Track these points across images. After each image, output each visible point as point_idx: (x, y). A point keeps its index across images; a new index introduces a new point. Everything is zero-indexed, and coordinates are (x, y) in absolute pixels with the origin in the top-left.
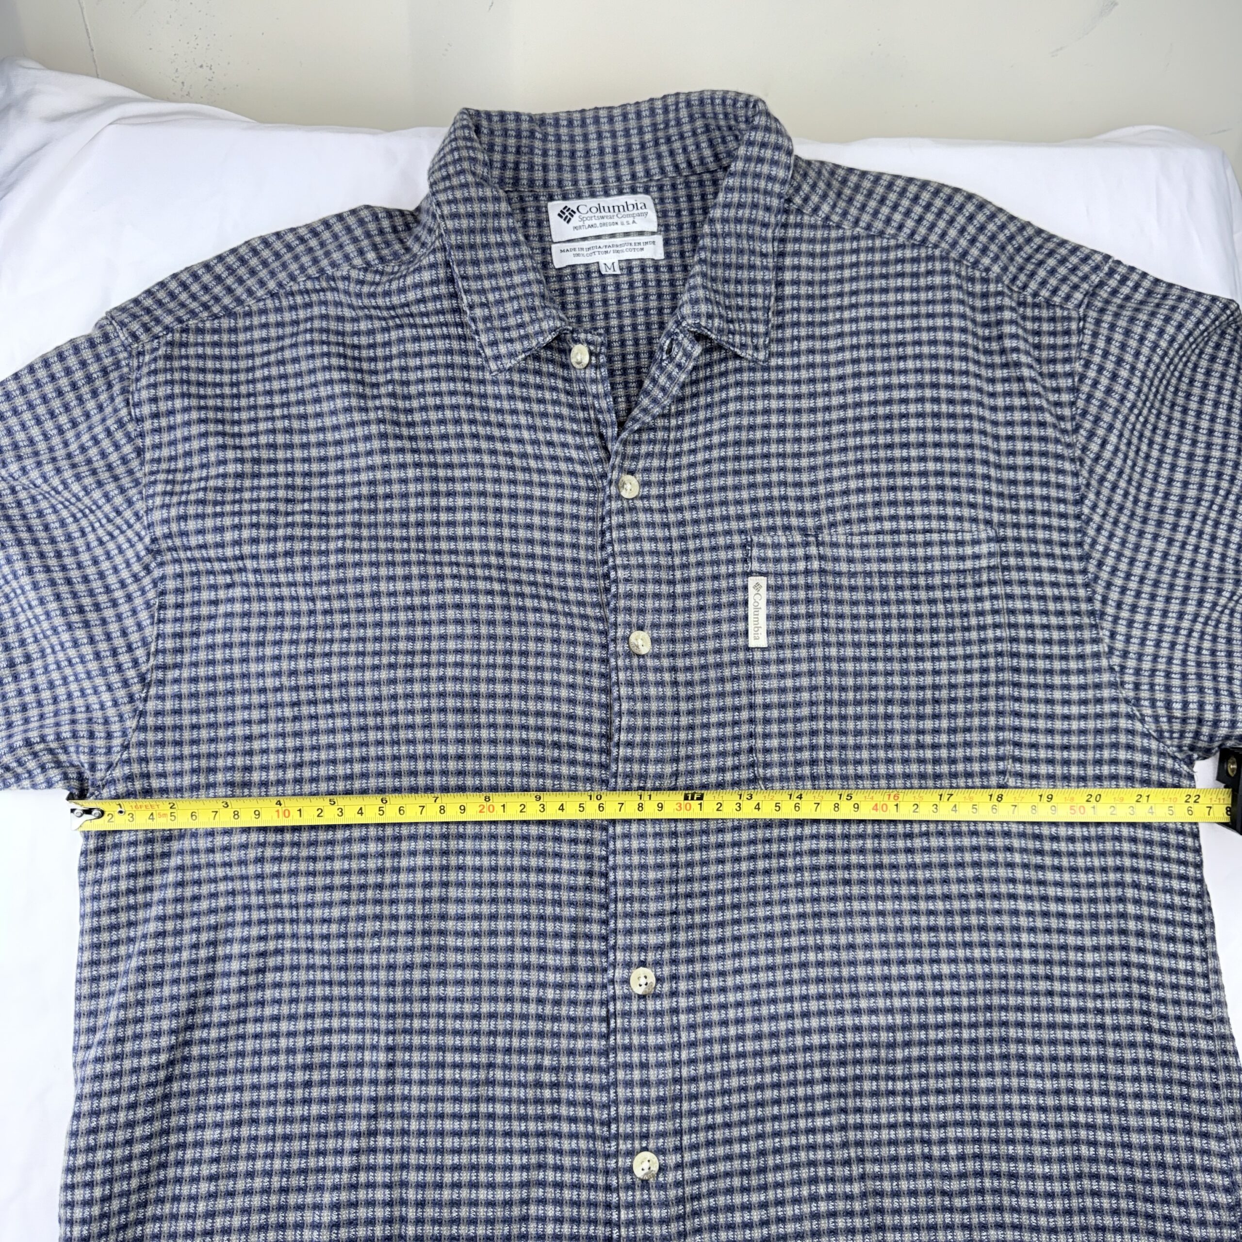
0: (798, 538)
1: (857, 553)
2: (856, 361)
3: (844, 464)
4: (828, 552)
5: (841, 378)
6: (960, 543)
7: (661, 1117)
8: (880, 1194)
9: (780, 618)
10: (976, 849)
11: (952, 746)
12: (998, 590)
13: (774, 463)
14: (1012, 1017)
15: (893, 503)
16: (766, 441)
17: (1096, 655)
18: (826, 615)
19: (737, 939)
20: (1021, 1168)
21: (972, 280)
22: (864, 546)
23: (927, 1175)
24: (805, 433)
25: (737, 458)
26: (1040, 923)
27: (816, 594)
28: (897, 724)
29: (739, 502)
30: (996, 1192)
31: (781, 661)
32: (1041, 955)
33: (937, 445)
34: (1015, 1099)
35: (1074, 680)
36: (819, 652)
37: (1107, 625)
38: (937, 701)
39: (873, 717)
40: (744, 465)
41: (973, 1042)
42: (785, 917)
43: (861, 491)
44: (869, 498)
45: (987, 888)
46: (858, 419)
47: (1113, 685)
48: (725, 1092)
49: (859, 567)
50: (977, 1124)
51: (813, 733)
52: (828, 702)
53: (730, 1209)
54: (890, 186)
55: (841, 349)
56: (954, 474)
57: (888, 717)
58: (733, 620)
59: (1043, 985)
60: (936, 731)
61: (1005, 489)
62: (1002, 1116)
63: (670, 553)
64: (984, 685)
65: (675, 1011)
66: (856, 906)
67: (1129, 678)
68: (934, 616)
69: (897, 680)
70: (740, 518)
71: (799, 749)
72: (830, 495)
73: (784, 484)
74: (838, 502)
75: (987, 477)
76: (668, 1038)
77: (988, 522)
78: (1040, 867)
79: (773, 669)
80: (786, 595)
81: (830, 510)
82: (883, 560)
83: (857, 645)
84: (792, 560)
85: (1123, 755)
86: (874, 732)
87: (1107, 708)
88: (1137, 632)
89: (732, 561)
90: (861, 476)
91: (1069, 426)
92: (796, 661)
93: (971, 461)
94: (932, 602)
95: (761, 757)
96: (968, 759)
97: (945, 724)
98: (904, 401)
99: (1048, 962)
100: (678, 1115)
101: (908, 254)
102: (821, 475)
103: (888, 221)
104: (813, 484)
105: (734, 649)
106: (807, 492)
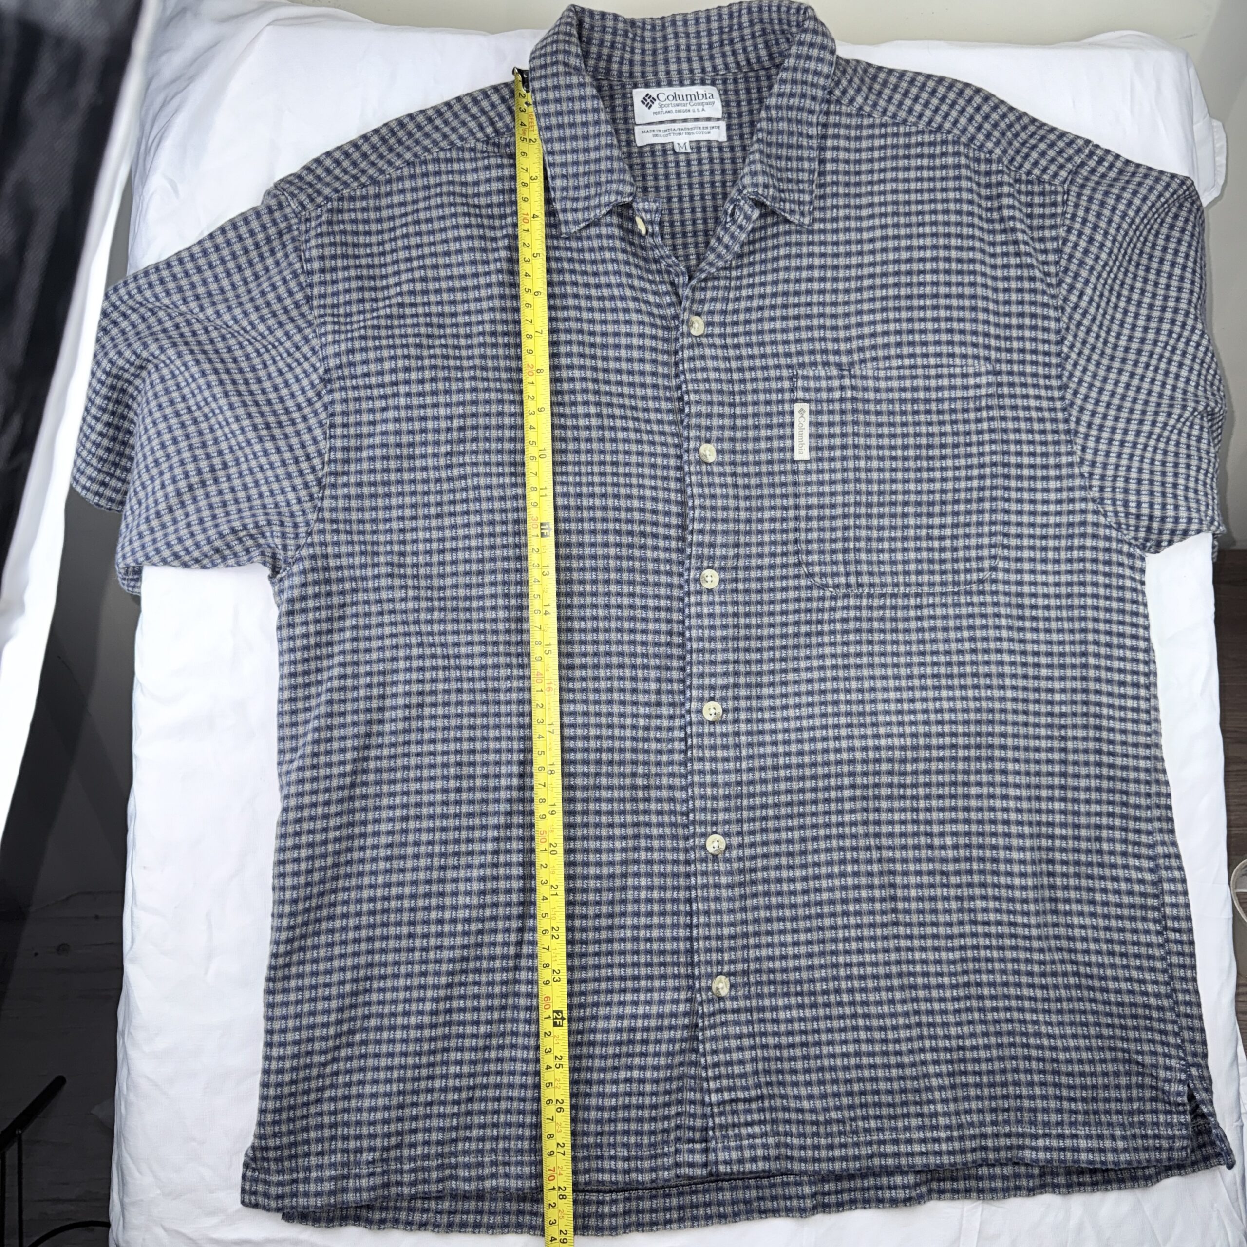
0: (835, 372)
1: (882, 384)
2: (884, 227)
3: (872, 311)
4: (859, 383)
5: (872, 240)
6: (965, 376)
7: (727, 810)
8: (893, 873)
9: (820, 436)
10: (971, 616)
11: (954, 537)
12: (994, 413)
13: (815, 310)
14: (997, 741)
15: (911, 344)
16: (809, 292)
17: (1071, 465)
18: (856, 434)
19: (784, 684)
20: (1002, 854)
21: (978, 160)
22: (888, 378)
23: (930, 860)
24: (841, 286)
25: (785, 306)
26: (1020, 671)
27: (849, 417)
28: (912, 521)
29: (786, 342)
30: (982, 872)
31: (820, 471)
32: (1021, 695)
33: (948, 296)
34: (998, 804)
35: (1052, 484)
36: (851, 464)
37: (1080, 441)
38: (943, 503)
39: (893, 516)
40: (791, 312)
41: (966, 759)
42: (822, 668)
43: (886, 333)
44: (892, 339)
45: (980, 645)
46: (885, 275)
47: (1083, 488)
48: (776, 793)
49: (883, 396)
50: (967, 821)
51: (846, 528)
52: (857, 504)
53: (779, 881)
54: (912, 82)
56: (961, 320)
57: (905, 515)
58: (782, 438)
59: (1021, 718)
60: (942, 526)
61: (1002, 332)
62: (987, 815)
63: (731, 382)
64: (981, 489)
65: (737, 734)
66: (877, 660)
67: (1096, 483)
68: (943, 434)
69: (912, 486)
70: (788, 355)
71: (834, 541)
72: (861, 337)
73: (823, 327)
74: (867, 342)
75: (986, 322)
76: (731, 753)
77: (987, 359)
78: (1021, 629)
79: (814, 477)
80: (825, 418)
81: (861, 349)
82: (903, 390)
83: (881, 459)
84: (830, 390)
85: (1089, 542)
86: (893, 528)
87: (1078, 506)
88: (1103, 447)
89: (781, 390)
90: (886, 321)
91: (1054, 281)
92: (832, 471)
93: (974, 309)
94: (942, 423)
95: (804, 546)
96: (967, 548)
97: (949, 520)
98: (922, 260)
99: (1026, 701)
100: (739, 808)
101: (927, 138)
102: (853, 320)
103: (910, 111)
104: (847, 327)
105: (782, 461)
106: (842, 334)
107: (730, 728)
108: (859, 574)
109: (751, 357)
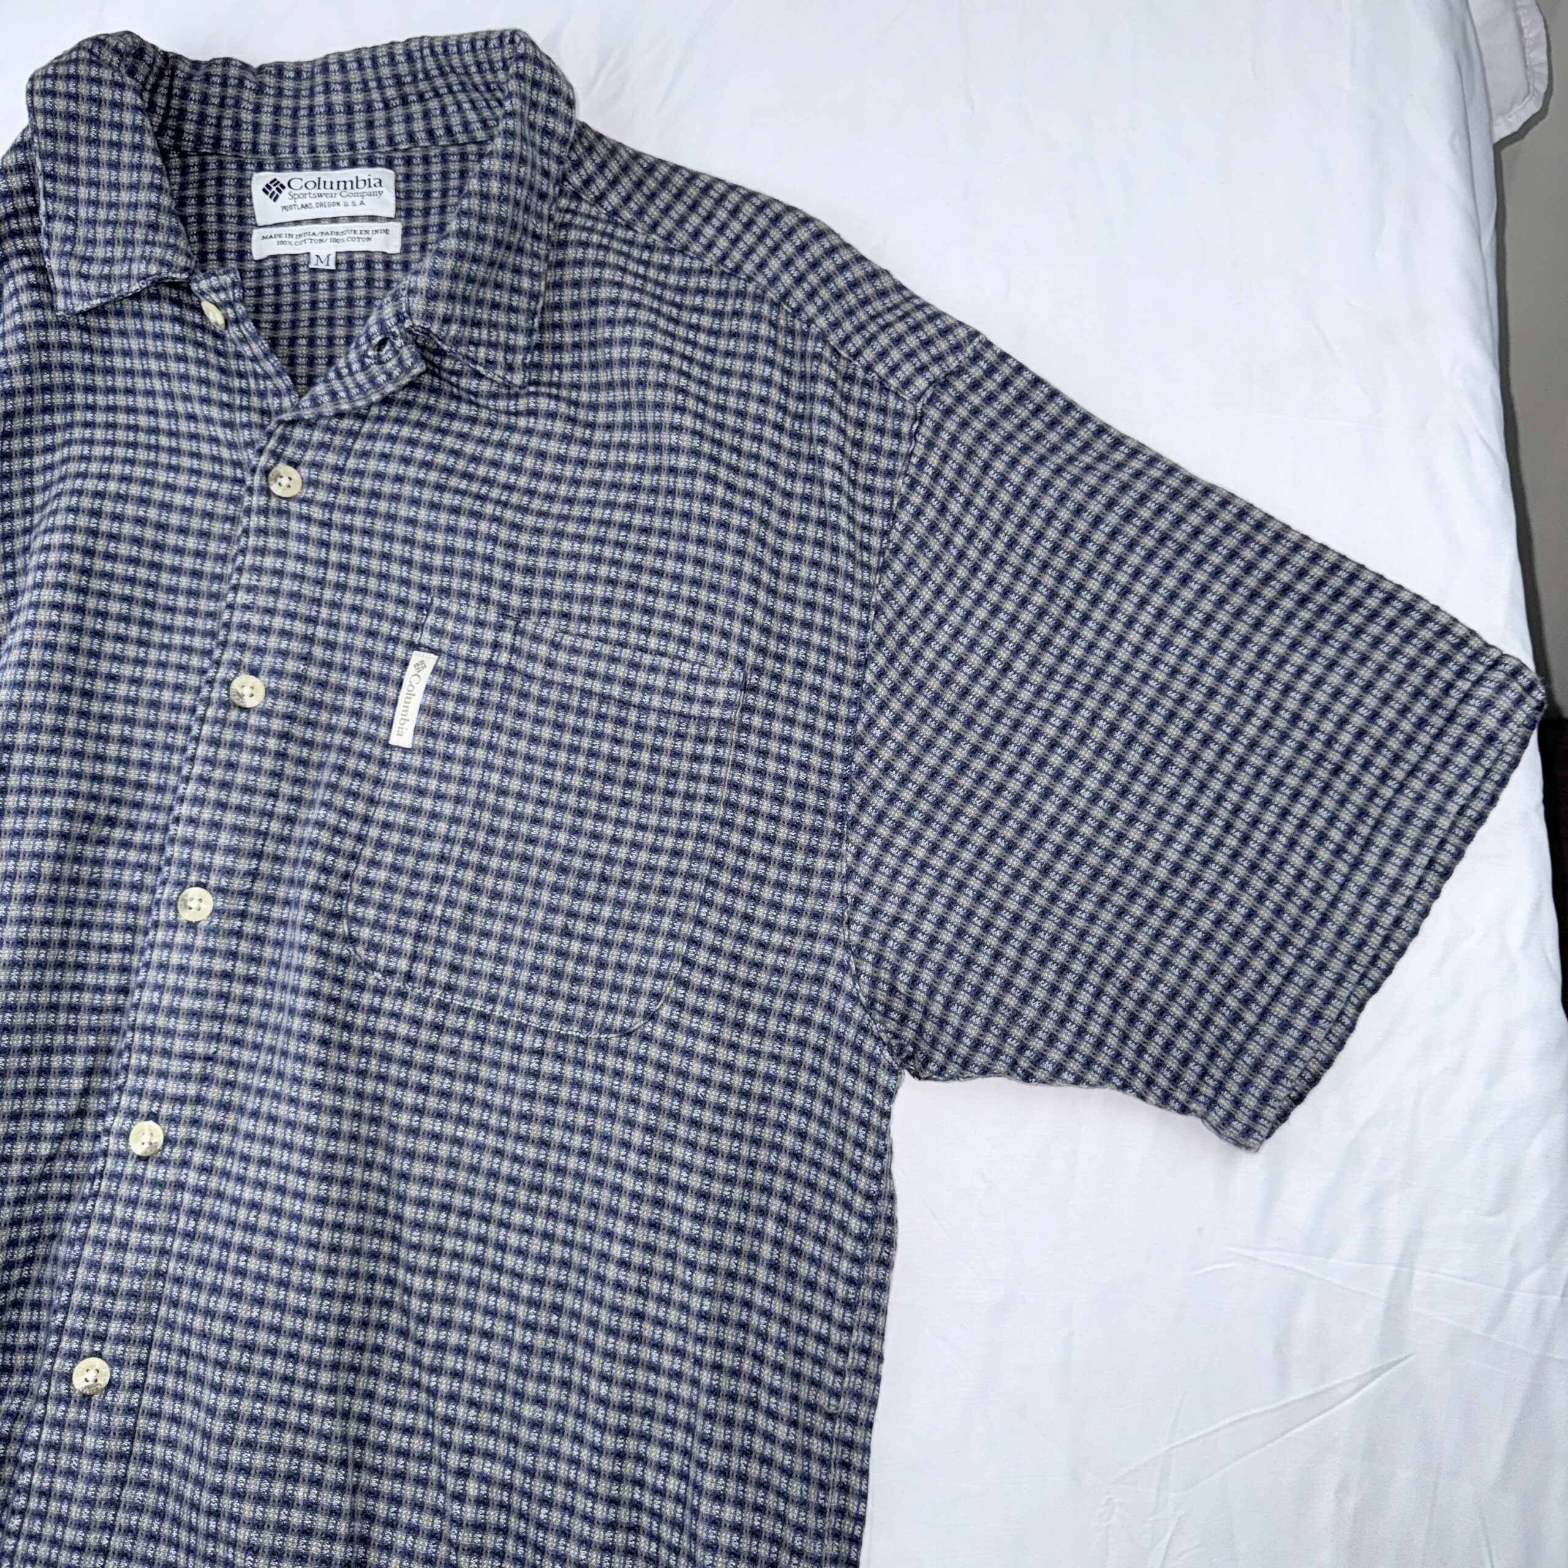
0: (492, 616)
1: (564, 658)
3: (580, 538)
4: (526, 644)
6: (693, 679)
7: (128, 1317)
9: (438, 714)
12: (726, 753)
13: (488, 509)
15: (628, 606)
17: (829, 875)
18: (498, 727)
22: (574, 651)
24: (543, 486)
26: (688, 1226)
27: (495, 696)
29: (429, 548)
31: (425, 773)
35: (789, 899)
36: (476, 774)
37: (856, 839)
38: (604, 879)
43: (591, 579)
44: (599, 591)
47: (837, 920)
48: (209, 1314)
49: (558, 676)
51: (437, 879)
52: (468, 842)
53: (185, 1475)
58: (380, 699)
64: (671, 873)
65: (181, 1186)
67: (861, 918)
70: (426, 568)
71: (412, 894)
72: (550, 573)
74: (559, 585)
76: (162, 1219)
77: (738, 662)
79: (411, 780)
80: (454, 687)
81: (547, 593)
82: (591, 675)
83: (527, 778)
84: (476, 642)
85: (818, 1016)
87: (819, 948)
90: (597, 559)
91: (874, 561)
92: (444, 777)
94: (637, 746)
95: (356, 889)
96: (621, 967)
97: (607, 912)
101: (715, 284)
102: (545, 543)
103: (696, 234)
104: (532, 551)
105: (370, 738)
106: (521, 559)
107: (172, 1174)
108: (434, 962)
109: (365, 552)
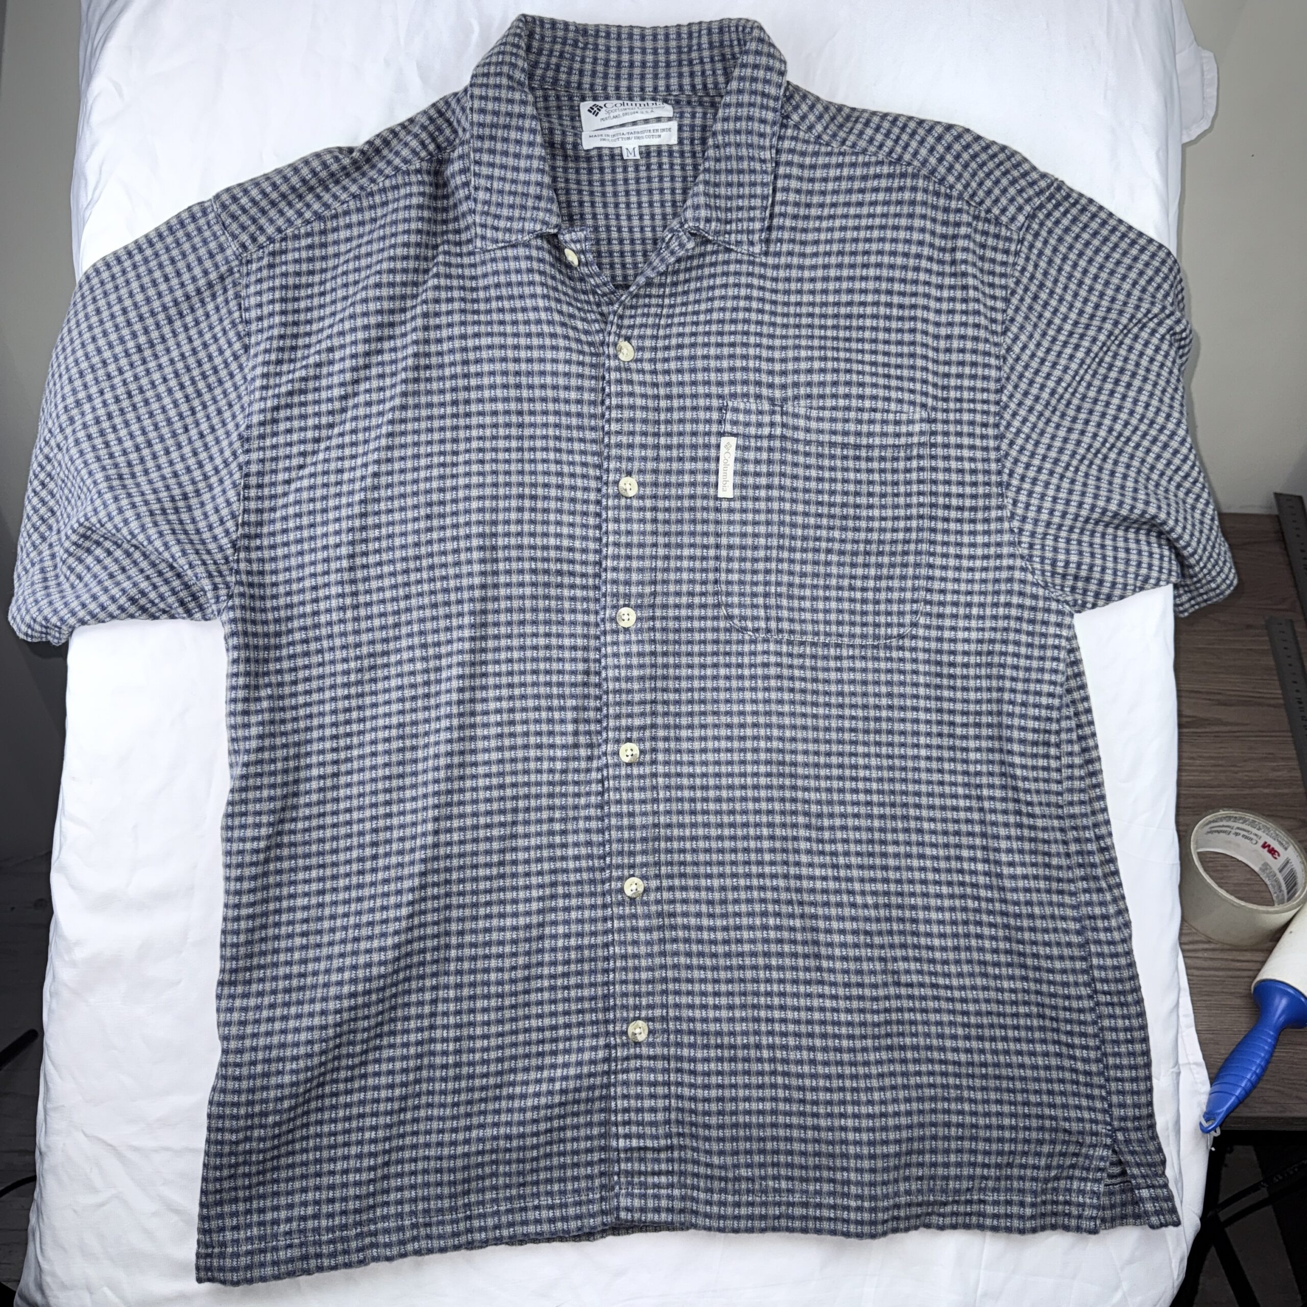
0: (766, 406)
1: (813, 425)
3: (810, 348)
4: (790, 421)
5: (813, 280)
6: (897, 423)
7: (644, 852)
9: (745, 474)
10: (889, 671)
11: (877, 590)
12: (925, 463)
13: (752, 340)
14: (911, 800)
15: (848, 384)
16: (746, 321)
17: (1000, 519)
18: (783, 475)
19: (704, 726)
20: (921, 915)
22: (820, 419)
25: (720, 333)
27: (777, 456)
28: (834, 570)
29: (719, 370)
30: (902, 933)
31: (744, 511)
33: (887, 342)
34: (915, 863)
35: (980, 539)
37: (1011, 494)
38: (867, 553)
39: (816, 563)
40: (726, 339)
41: (882, 817)
42: (742, 713)
43: (823, 371)
44: (829, 377)
45: (896, 702)
46: (824, 316)
47: (1011, 544)
48: (694, 838)
49: (814, 437)
50: (886, 881)
51: (767, 572)
52: (780, 548)
55: (816, 255)
56: (898, 366)
57: (828, 563)
58: (706, 472)
59: (936, 777)
60: (865, 577)
61: (940, 381)
62: (905, 875)
63: (657, 410)
64: (907, 542)
65: (655, 776)
66: (798, 709)
67: (1025, 539)
68: (871, 482)
69: (836, 534)
70: (720, 384)
71: (756, 584)
72: (796, 372)
73: (758, 358)
74: (803, 378)
75: (925, 369)
76: (649, 795)
77: (924, 406)
79: (737, 517)
80: (751, 455)
81: (796, 385)
82: (834, 433)
83: (807, 503)
84: (760, 425)
85: (1015, 600)
86: (816, 575)
87: (1005, 562)
88: (1035, 501)
89: (709, 422)
92: (756, 511)
93: (912, 355)
94: (870, 471)
95: (724, 587)
96: (889, 601)
97: (872, 572)
98: (863, 304)
100: (657, 851)
102: (791, 354)
104: (783, 360)
105: (705, 497)
106: (777, 366)
107: (648, 770)
108: (779, 619)
109: (681, 384)
